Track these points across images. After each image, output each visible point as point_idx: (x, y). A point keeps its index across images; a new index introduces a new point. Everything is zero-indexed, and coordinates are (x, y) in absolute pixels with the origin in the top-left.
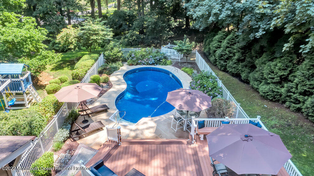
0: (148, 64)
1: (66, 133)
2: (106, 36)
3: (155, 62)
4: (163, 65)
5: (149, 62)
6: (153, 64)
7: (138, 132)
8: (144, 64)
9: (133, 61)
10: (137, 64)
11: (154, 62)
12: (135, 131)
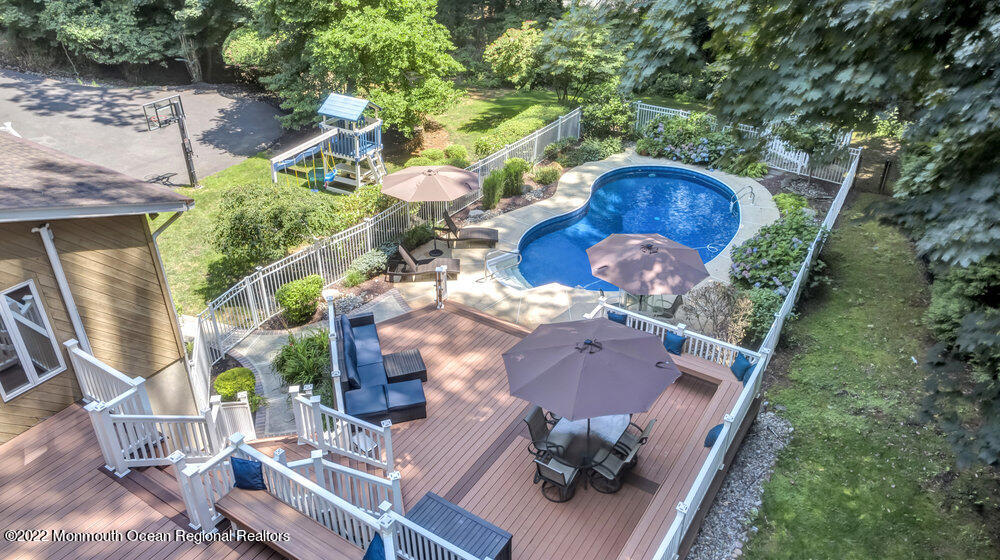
0: (689, 161)
1: (378, 258)
2: (603, 63)
3: (709, 158)
4: (731, 172)
5: (693, 156)
6: (703, 164)
7: (519, 306)
8: (679, 159)
9: (652, 145)
10: (660, 155)
11: (706, 160)
12: (514, 300)
